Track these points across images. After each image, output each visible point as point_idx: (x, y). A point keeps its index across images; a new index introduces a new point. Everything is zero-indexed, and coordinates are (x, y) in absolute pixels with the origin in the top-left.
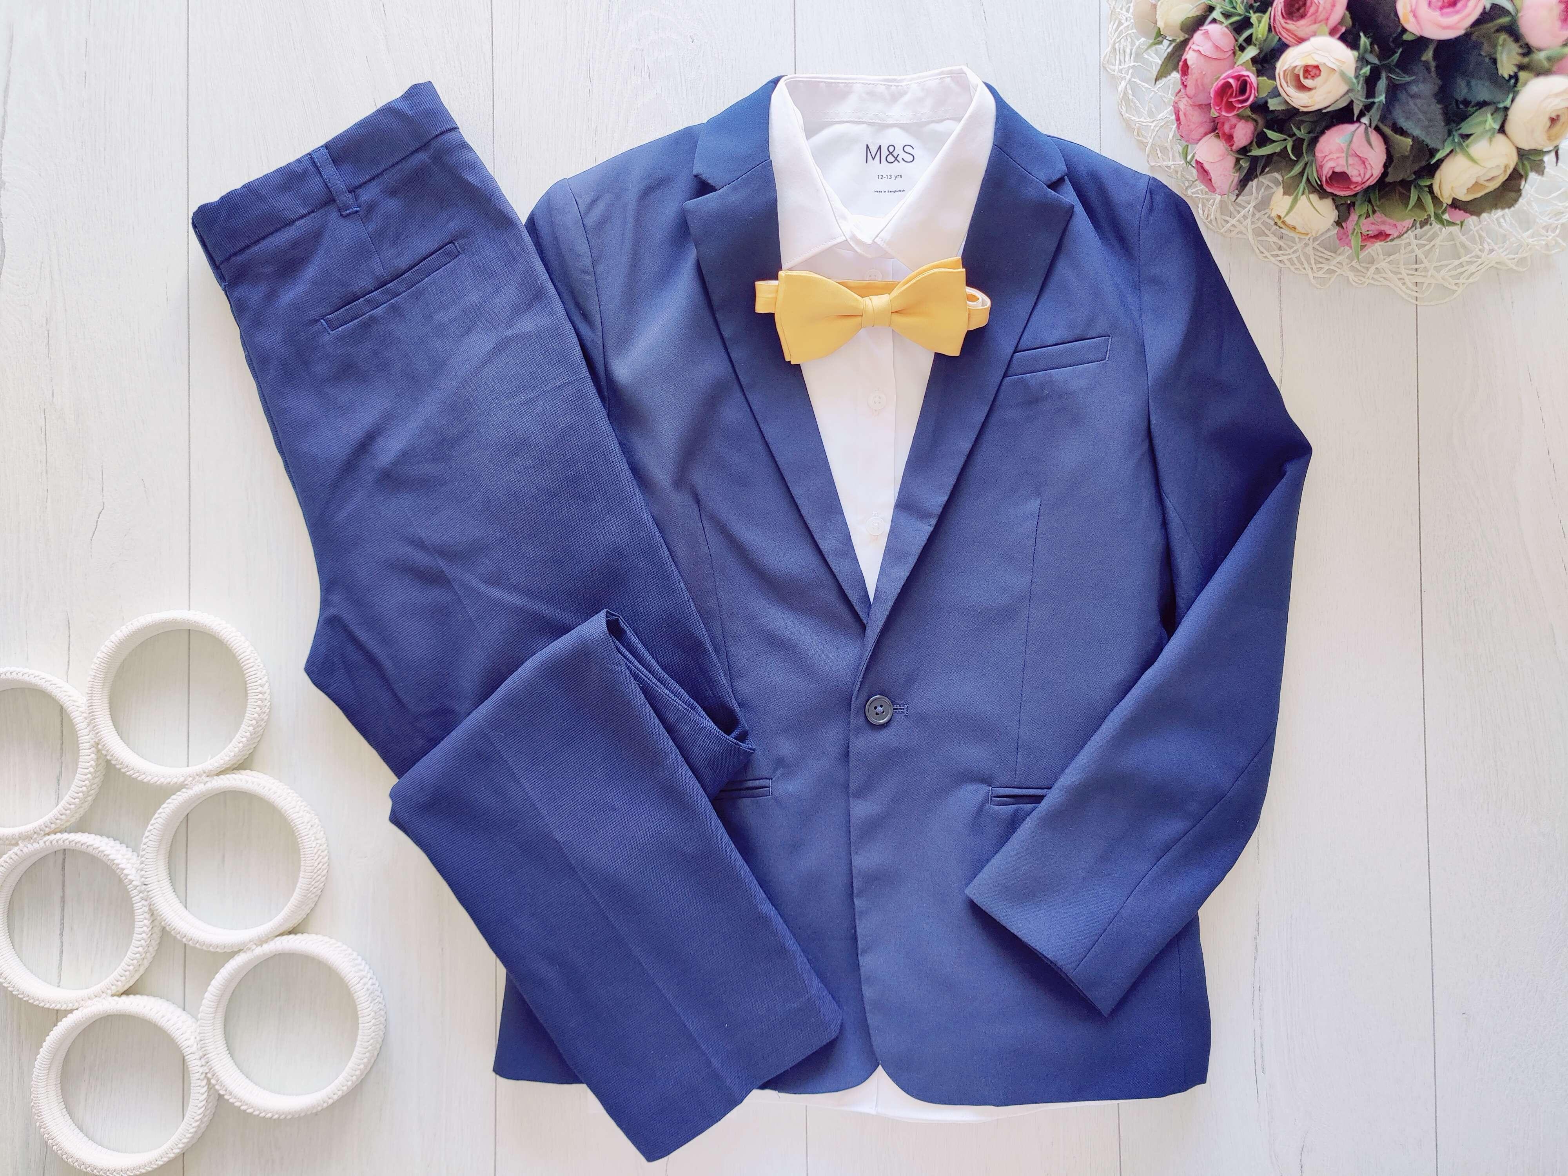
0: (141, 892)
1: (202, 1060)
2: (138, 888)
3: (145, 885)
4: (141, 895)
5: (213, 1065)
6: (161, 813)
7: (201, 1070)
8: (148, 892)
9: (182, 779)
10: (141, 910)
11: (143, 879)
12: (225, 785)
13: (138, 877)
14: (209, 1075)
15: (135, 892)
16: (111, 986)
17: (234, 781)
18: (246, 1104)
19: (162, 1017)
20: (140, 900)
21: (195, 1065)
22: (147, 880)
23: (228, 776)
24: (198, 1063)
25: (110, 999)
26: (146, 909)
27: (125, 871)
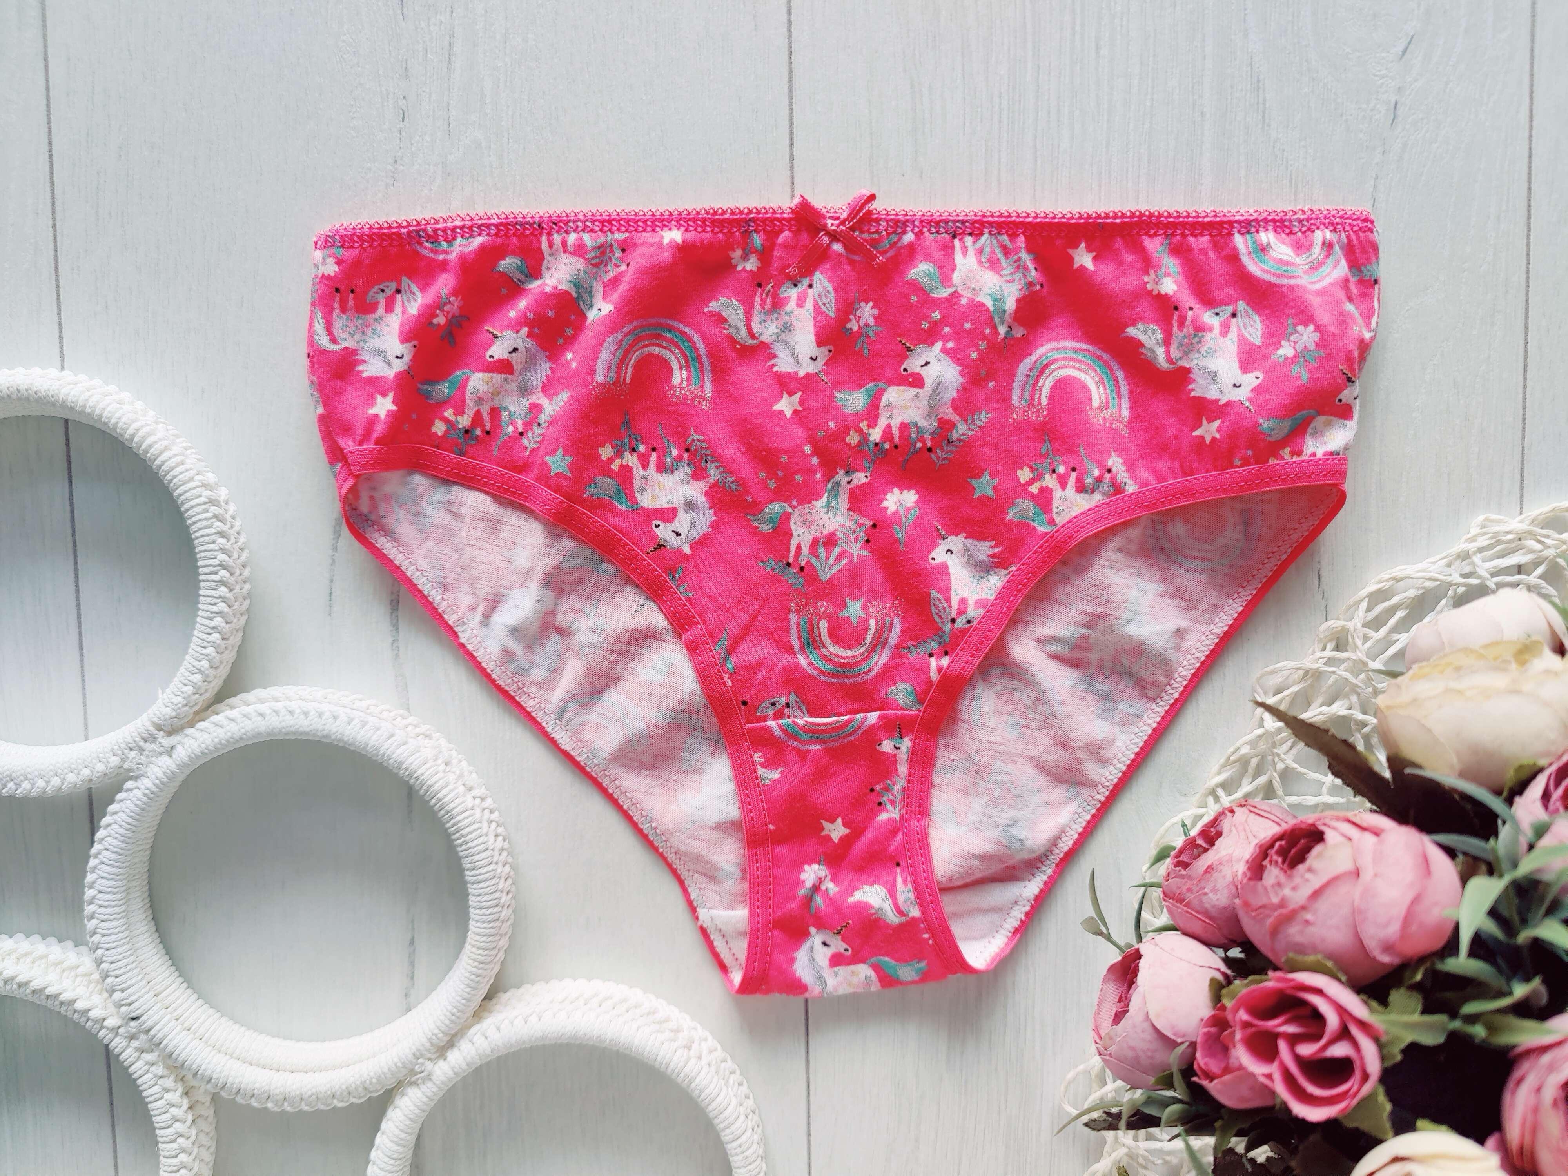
0: (132, 1037)
2: (121, 1031)
3: (133, 1019)
4: (135, 1043)
6: (99, 853)
8: (147, 1031)
9: (114, 761)
11: (124, 1009)
12: (216, 740)
13: (112, 1009)
15: (117, 1044)
17: (232, 724)
20: (137, 1054)
22: (132, 1007)
23: (215, 718)
26: (159, 1070)
27: (79, 1005)
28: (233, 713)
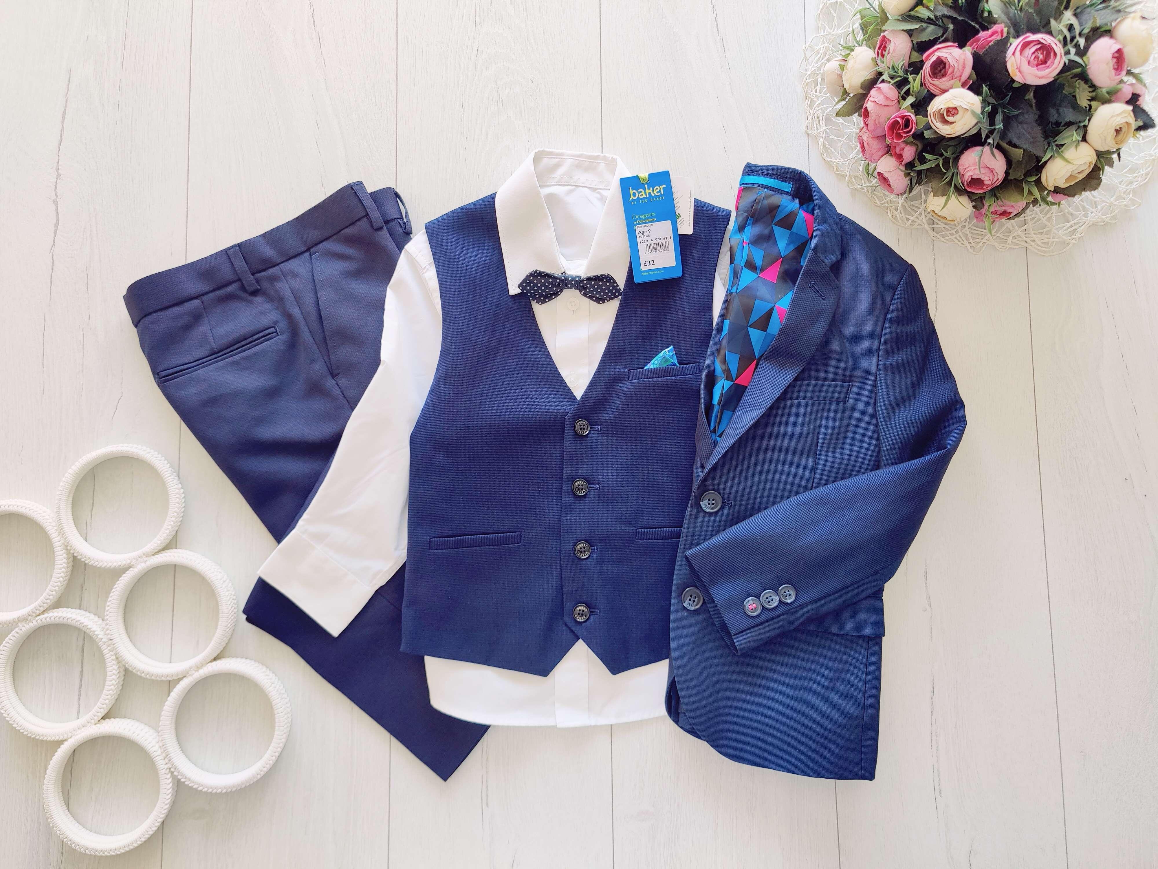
0: (109, 646)
1: (166, 759)
2: (106, 643)
3: (111, 640)
4: (109, 648)
5: (174, 762)
6: (116, 587)
7: (166, 767)
8: (114, 644)
9: (129, 561)
10: (109, 658)
11: (109, 636)
12: (158, 562)
13: (105, 636)
14: (172, 770)
15: (104, 647)
16: (93, 717)
17: (164, 558)
18: (202, 786)
19: (133, 733)
20: (108, 651)
21: (161, 764)
22: (111, 636)
23: (161, 555)
24: (163, 762)
25: (94, 726)
26: (114, 657)
27: (96, 633)
28: (166, 554)
